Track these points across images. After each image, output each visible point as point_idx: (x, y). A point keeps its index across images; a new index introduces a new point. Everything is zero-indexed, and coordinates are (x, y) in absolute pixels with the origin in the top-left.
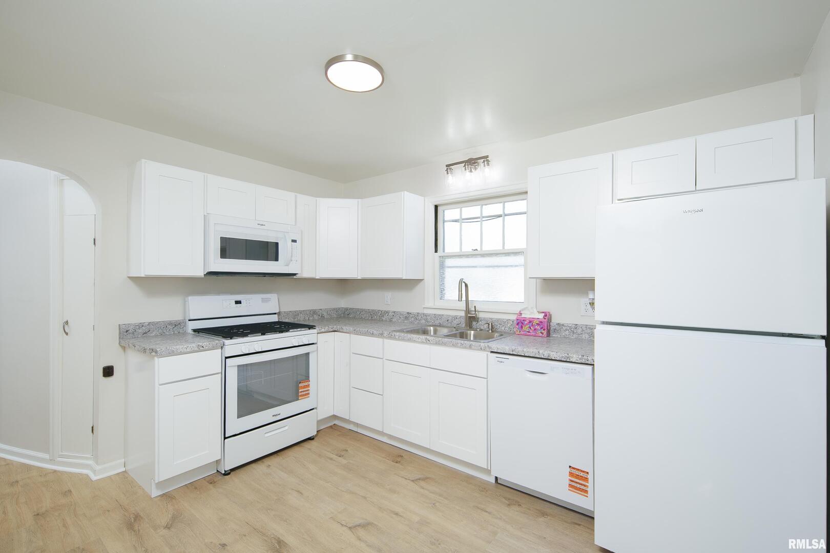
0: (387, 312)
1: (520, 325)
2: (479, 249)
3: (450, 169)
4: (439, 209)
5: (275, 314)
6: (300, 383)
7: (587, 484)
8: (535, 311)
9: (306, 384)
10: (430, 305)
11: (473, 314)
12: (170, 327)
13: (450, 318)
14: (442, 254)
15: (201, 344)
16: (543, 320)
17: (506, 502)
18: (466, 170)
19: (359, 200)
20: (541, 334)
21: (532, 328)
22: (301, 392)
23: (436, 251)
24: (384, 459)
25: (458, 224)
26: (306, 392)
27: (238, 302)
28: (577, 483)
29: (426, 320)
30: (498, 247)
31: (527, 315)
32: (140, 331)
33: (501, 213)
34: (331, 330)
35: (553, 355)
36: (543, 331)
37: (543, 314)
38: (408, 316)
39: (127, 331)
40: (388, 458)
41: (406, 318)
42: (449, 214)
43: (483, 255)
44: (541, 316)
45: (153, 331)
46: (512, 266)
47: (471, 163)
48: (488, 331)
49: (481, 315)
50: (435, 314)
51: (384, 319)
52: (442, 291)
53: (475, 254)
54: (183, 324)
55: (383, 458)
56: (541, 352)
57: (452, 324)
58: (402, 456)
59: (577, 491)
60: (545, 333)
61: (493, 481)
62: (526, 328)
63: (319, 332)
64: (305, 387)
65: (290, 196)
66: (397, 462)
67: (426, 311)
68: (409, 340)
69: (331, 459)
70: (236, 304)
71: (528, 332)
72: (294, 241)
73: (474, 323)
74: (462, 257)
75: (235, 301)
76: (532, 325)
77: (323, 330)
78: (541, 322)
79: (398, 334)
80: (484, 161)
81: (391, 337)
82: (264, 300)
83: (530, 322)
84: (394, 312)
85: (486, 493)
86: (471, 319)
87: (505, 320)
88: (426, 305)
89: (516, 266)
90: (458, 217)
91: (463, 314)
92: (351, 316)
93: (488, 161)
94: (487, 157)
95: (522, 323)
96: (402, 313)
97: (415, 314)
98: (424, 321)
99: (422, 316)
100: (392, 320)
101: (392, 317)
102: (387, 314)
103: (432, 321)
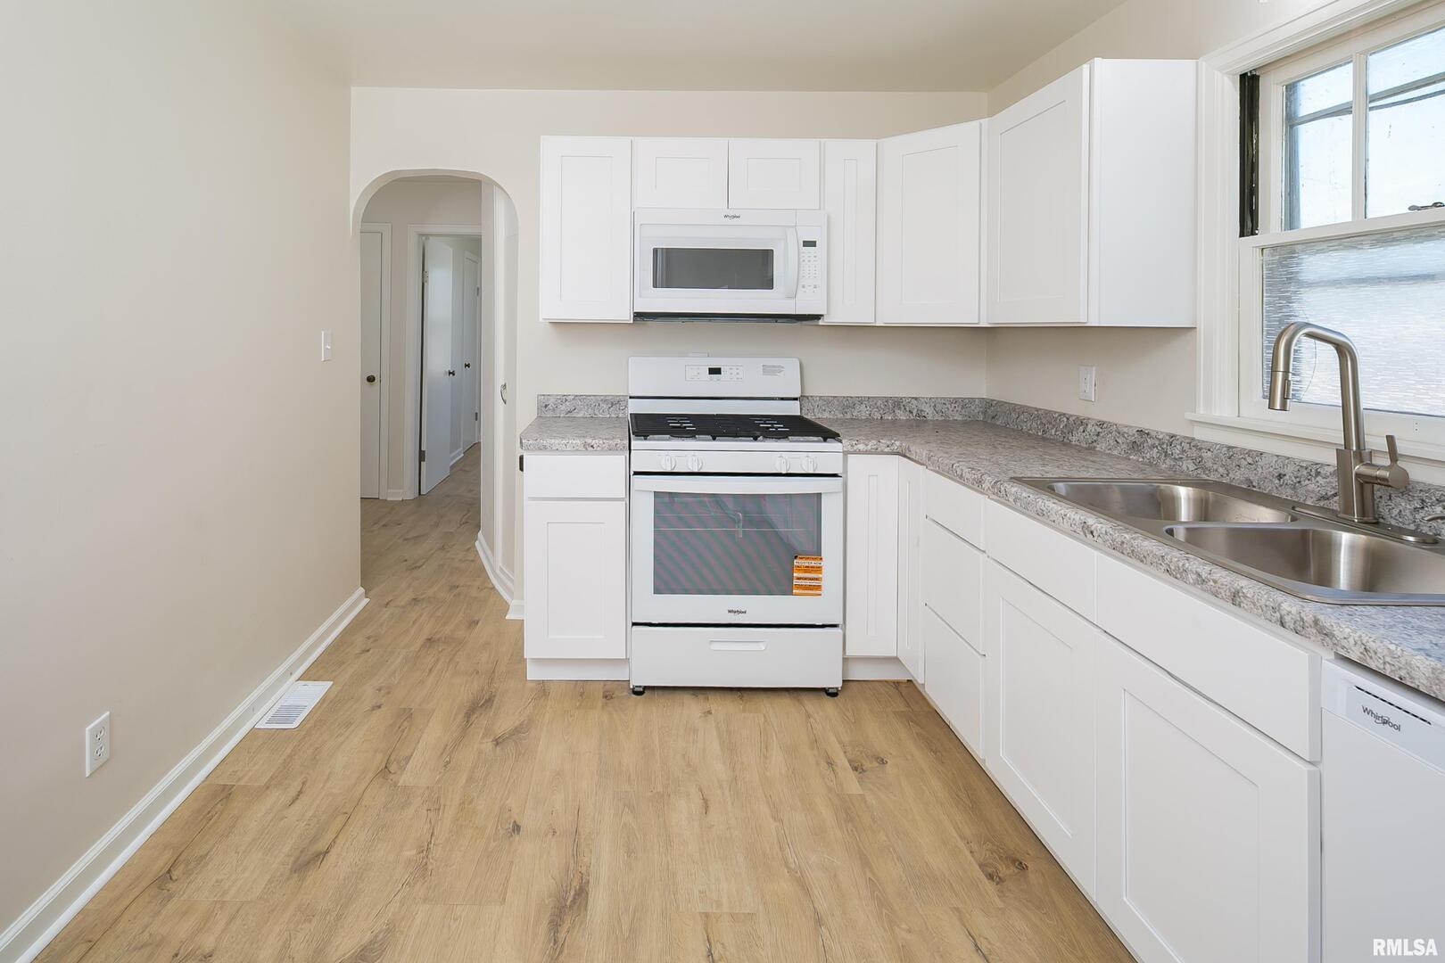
0: (1082, 422)
4: (1267, 86)
5: (796, 399)
6: (796, 557)
9: (813, 563)
10: (1220, 415)
11: (1380, 468)
12: (605, 406)
15: (589, 441)
19: (985, 121)
22: (799, 579)
23: (1246, 230)
24: (961, 844)
25: (1348, 121)
26: (814, 583)
27: (715, 371)
32: (563, 408)
34: (887, 450)
39: (546, 406)
40: (975, 847)
41: (1135, 446)
45: (581, 410)
50: (1230, 448)
51: (1074, 439)
53: (1415, 225)
54: (623, 404)
55: (963, 837)
63: (850, 448)
64: (807, 569)
65: (807, 148)
66: (991, 877)
67: (1200, 434)
69: (830, 764)
70: (710, 373)
72: (810, 244)
75: (710, 369)
77: (861, 447)
82: (768, 370)
84: (1103, 424)
88: (1202, 413)
91: (1331, 458)
92: (998, 423)
96: (1125, 430)
97: (1160, 437)
98: (1192, 467)
99: (1186, 447)
100: (1095, 447)
101: (1095, 438)
102: (1081, 429)
103: (1221, 470)
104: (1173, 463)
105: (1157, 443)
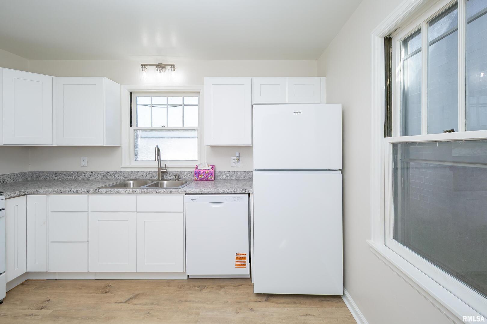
0: (85, 173)
1: (197, 174)
2: (166, 126)
3: (145, 67)
4: (134, 96)
7: (245, 261)
8: (207, 165)
10: (127, 165)
11: (164, 170)
13: (144, 174)
14: (136, 128)
16: (212, 171)
17: (198, 289)
18: (157, 70)
19: (54, 77)
20: (210, 179)
21: (205, 176)
23: (131, 126)
25: (149, 108)
28: (240, 262)
29: (124, 177)
30: (180, 125)
31: (201, 168)
33: (182, 103)
35: (227, 191)
36: (212, 177)
37: (211, 167)
38: (106, 174)
40: (97, 292)
41: (104, 176)
42: (141, 100)
43: (169, 130)
44: (210, 168)
46: (190, 138)
47: (161, 66)
48: (176, 180)
49: (169, 170)
50: (131, 172)
51: (81, 178)
52: (136, 155)
53: (162, 129)
55: (92, 293)
56: (219, 190)
57: (147, 177)
58: (110, 286)
59: (240, 267)
60: (213, 178)
61: (186, 278)
62: (201, 176)
63: (7, 197)
66: (106, 293)
67: (123, 170)
68: (117, 193)
71: (203, 178)
73: (164, 175)
74: (153, 131)
76: (205, 174)
77: (13, 194)
78: (211, 172)
79: (105, 190)
80: (171, 67)
81: (97, 193)
83: (204, 172)
84: (92, 172)
85: (184, 288)
86: (162, 173)
87: (186, 172)
88: (123, 165)
89: (192, 138)
90: (149, 103)
91: (156, 170)
93: (174, 67)
94: (174, 65)
95: (199, 173)
96: (101, 172)
97: (113, 172)
98: (122, 178)
99: (120, 173)
100: (89, 179)
101: (90, 176)
102: (84, 175)
103: (129, 177)
104: (116, 178)
105: (112, 174)
